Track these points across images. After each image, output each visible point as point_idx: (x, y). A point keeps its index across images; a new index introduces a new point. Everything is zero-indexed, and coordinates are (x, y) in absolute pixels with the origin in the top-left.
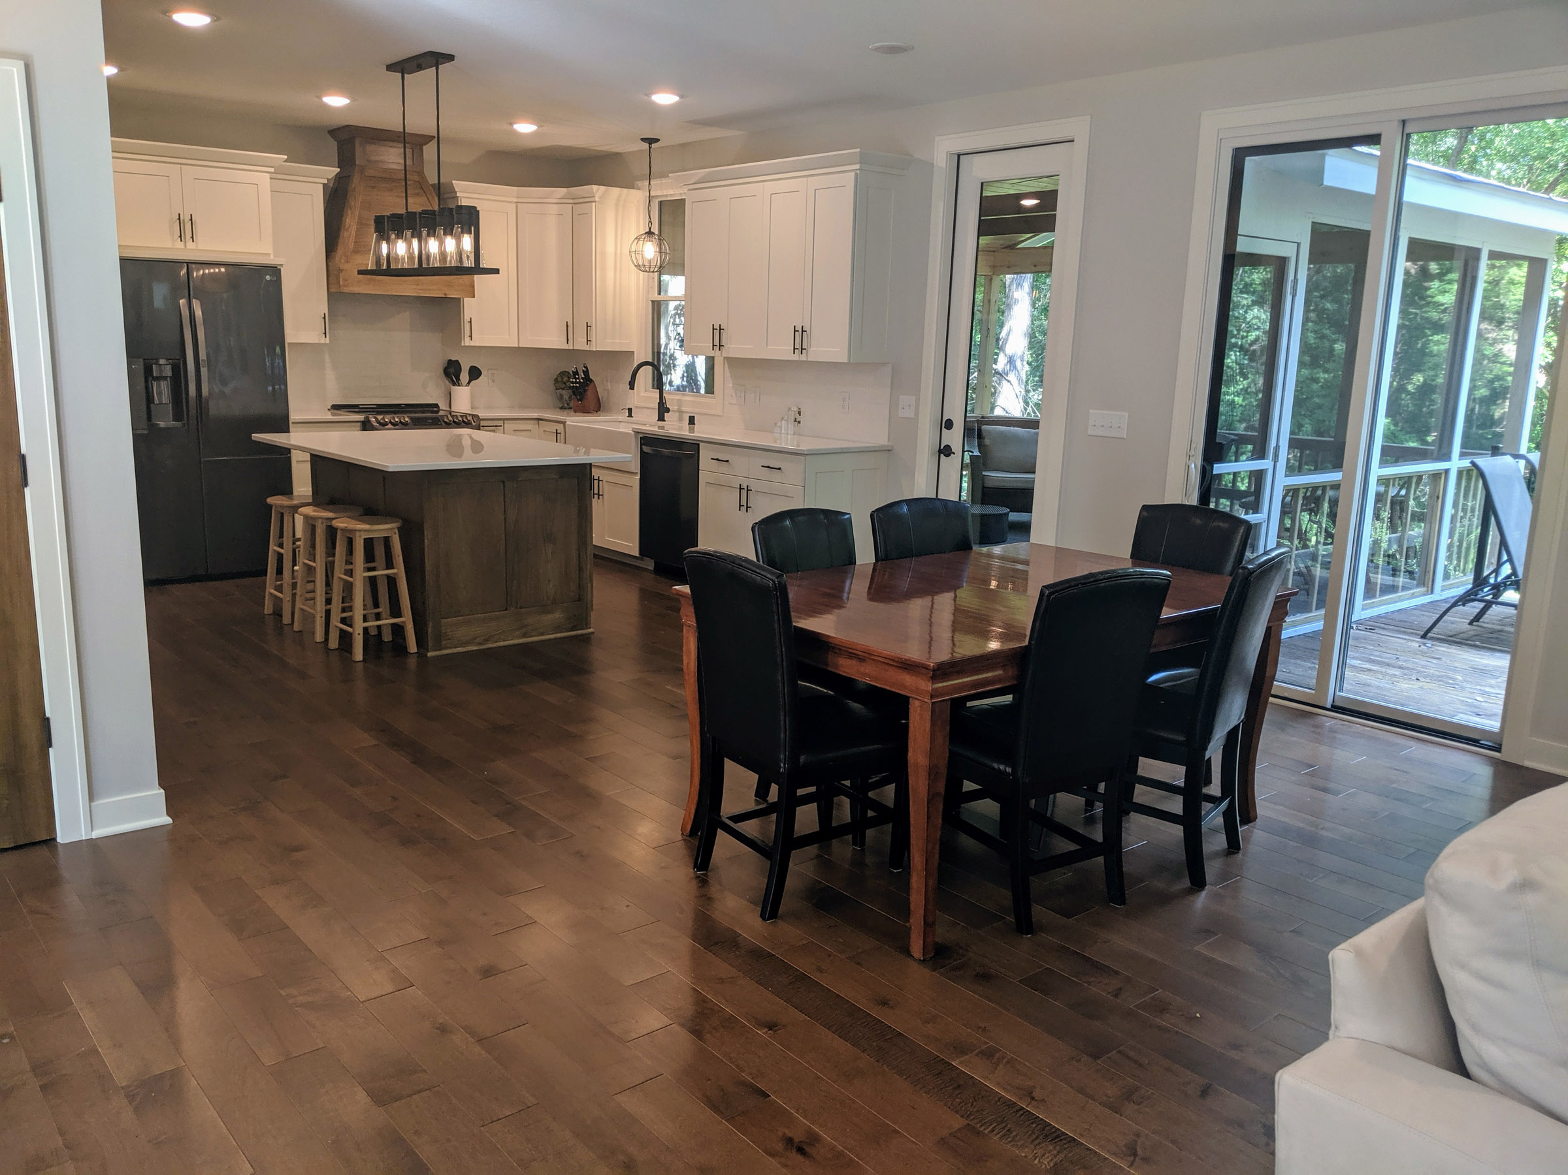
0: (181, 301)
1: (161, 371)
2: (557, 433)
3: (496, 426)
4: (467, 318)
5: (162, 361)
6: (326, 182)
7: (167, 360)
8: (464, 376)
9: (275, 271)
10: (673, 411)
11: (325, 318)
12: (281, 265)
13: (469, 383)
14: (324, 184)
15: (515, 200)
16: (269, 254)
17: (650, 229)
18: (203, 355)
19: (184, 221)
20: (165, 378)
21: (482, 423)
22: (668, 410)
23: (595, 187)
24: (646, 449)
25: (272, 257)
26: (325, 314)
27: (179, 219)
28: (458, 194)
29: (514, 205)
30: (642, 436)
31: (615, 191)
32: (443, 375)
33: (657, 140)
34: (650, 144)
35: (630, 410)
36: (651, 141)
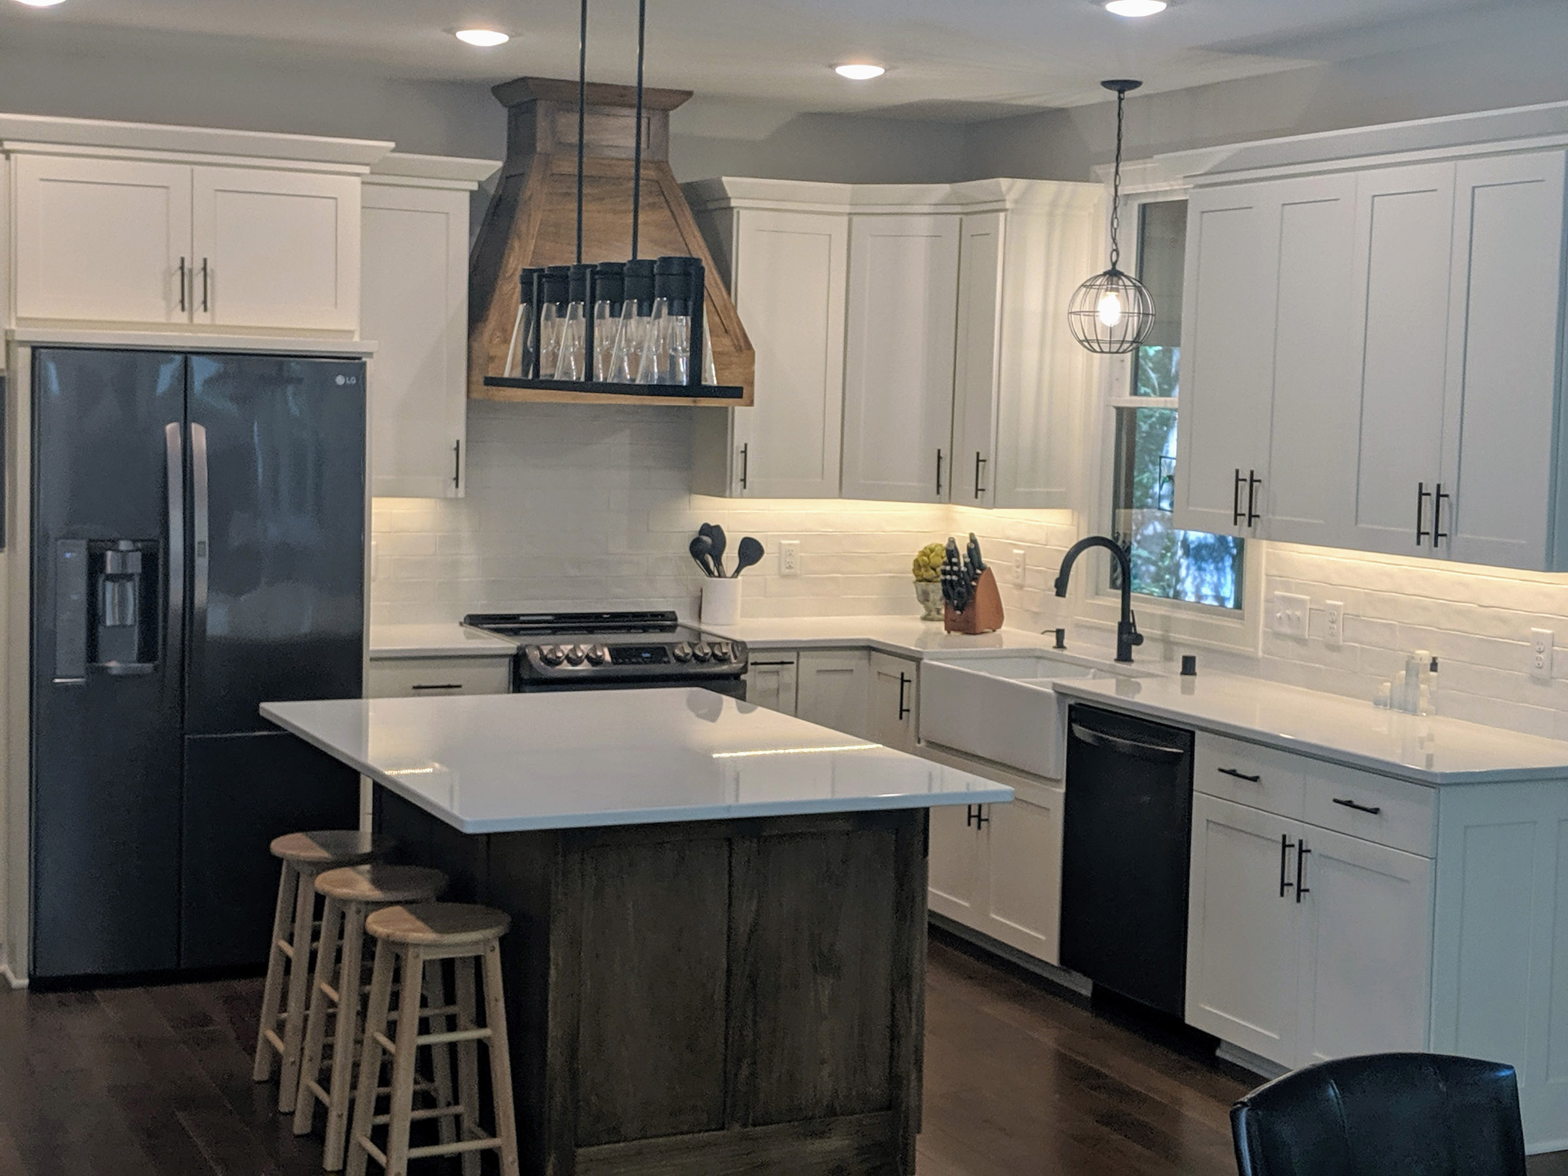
0: (169, 427)
1: (124, 564)
2: (903, 681)
3: (782, 663)
4: (738, 444)
5: (124, 545)
6: (475, 187)
7: (134, 541)
8: (730, 557)
9: (354, 365)
10: (1153, 639)
11: (457, 449)
12: (370, 355)
13: (738, 571)
14: (472, 193)
15: (848, 209)
16: (352, 332)
17: (1114, 264)
18: (202, 533)
19: (191, 271)
20: (129, 577)
21: (752, 658)
22: (1138, 640)
23: (1004, 182)
24: (1080, 731)
25: (356, 338)
26: (458, 442)
27: (182, 268)
28: (733, 203)
29: (846, 219)
30: (1072, 702)
31: (1047, 189)
32: (690, 555)
33: (1135, 84)
34: (1121, 91)
35: (1060, 634)
36: (1122, 86)
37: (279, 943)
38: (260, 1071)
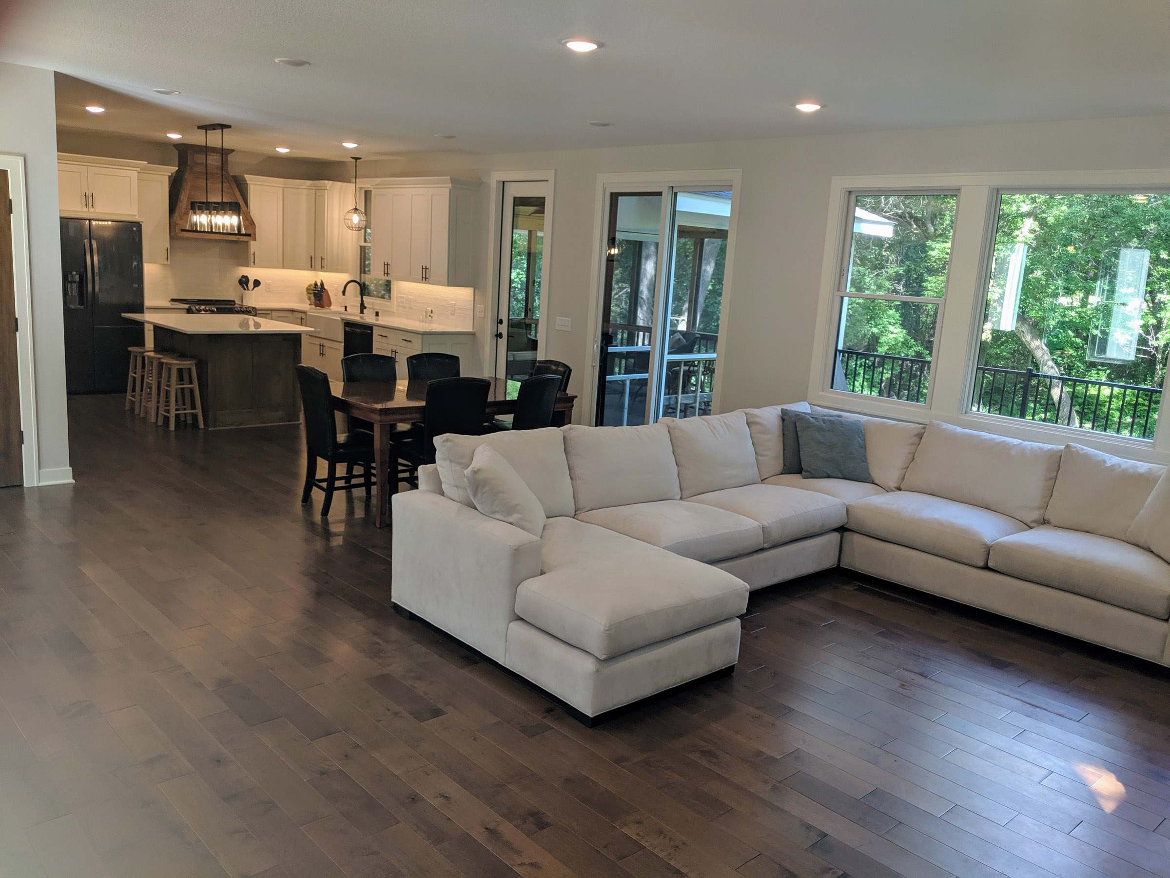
0: (85, 241)
1: (73, 278)
4: (252, 252)
5: (73, 272)
6: (170, 174)
7: (76, 271)
8: (251, 285)
9: (138, 225)
10: (369, 308)
11: (167, 250)
12: (142, 222)
13: (253, 289)
14: (169, 176)
15: (282, 186)
16: (135, 215)
17: (356, 207)
18: (96, 270)
19: (88, 196)
20: (75, 282)
21: (258, 312)
22: (365, 308)
23: (326, 182)
24: (347, 329)
25: (137, 217)
26: (168, 248)
27: (86, 195)
28: (248, 182)
29: (282, 189)
30: (345, 321)
31: (339, 184)
32: (238, 284)
33: (360, 158)
34: (356, 160)
35: (346, 307)
36: (356, 159)
37: (131, 374)
38: (127, 407)
